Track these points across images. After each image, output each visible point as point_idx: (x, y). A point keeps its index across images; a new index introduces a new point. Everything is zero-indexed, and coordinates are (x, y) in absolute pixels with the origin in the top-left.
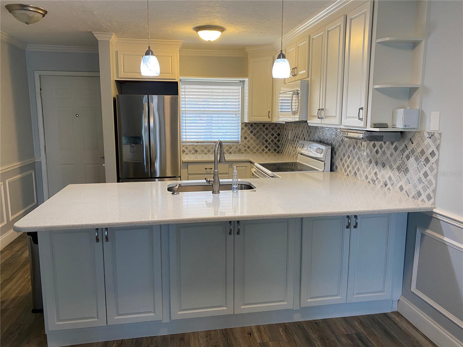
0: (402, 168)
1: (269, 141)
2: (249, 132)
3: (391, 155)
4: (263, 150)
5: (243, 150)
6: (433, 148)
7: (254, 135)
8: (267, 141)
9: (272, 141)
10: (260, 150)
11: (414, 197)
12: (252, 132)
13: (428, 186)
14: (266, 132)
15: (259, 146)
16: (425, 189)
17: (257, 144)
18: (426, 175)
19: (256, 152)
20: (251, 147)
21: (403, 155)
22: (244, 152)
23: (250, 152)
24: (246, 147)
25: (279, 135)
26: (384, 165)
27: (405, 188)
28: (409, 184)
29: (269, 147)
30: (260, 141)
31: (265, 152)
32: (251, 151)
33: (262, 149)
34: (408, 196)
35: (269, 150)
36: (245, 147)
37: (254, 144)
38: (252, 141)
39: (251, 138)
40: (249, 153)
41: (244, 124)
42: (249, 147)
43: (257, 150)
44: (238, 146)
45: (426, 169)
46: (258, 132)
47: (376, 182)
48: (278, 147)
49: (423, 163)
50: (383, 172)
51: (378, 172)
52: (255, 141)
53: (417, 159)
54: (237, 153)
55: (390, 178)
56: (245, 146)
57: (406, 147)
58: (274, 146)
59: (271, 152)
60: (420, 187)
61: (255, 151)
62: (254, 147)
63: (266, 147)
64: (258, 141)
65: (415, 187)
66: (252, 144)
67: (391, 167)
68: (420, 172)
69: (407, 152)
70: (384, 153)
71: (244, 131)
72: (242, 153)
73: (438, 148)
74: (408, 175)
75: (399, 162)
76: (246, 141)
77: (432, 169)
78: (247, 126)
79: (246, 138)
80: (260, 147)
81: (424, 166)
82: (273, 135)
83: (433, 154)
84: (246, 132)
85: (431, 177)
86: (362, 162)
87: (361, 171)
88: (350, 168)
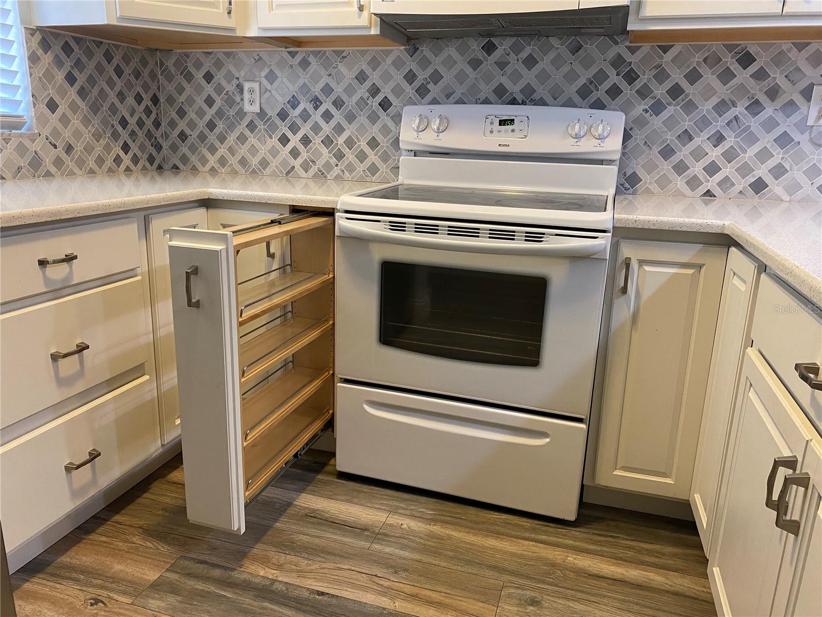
1: (132, 121)
2: (60, 76)
4: (118, 160)
5: (48, 163)
7: (82, 93)
8: (124, 123)
9: (140, 123)
10: (109, 162)
12: (71, 79)
14: (119, 84)
15: (103, 142)
17: (97, 136)
19: (95, 167)
20: (79, 148)
22: (53, 169)
23: (76, 170)
24: (61, 145)
25: (155, 100)
29: (134, 149)
30: (104, 122)
31: (123, 167)
32: (81, 163)
33: (113, 155)
35: (135, 160)
36: (55, 146)
37: (87, 136)
38: (76, 122)
39: (73, 107)
40: (72, 174)
41: (38, 37)
42: (69, 149)
43: (100, 161)
44: (27, 143)
46: (91, 81)
48: (159, 148)
52: (86, 121)
54: (27, 177)
56: (54, 141)
58: (148, 144)
59: (140, 165)
61: (91, 163)
62: (89, 149)
63: (126, 148)
64: (96, 121)
66: (77, 134)
71: (40, 72)
72: (48, 174)
76: (54, 118)
78: (50, 47)
79: (52, 106)
80: (108, 148)
82: (139, 99)
84: (48, 75)
86: (806, 147)
87: (797, 174)
88: (727, 170)
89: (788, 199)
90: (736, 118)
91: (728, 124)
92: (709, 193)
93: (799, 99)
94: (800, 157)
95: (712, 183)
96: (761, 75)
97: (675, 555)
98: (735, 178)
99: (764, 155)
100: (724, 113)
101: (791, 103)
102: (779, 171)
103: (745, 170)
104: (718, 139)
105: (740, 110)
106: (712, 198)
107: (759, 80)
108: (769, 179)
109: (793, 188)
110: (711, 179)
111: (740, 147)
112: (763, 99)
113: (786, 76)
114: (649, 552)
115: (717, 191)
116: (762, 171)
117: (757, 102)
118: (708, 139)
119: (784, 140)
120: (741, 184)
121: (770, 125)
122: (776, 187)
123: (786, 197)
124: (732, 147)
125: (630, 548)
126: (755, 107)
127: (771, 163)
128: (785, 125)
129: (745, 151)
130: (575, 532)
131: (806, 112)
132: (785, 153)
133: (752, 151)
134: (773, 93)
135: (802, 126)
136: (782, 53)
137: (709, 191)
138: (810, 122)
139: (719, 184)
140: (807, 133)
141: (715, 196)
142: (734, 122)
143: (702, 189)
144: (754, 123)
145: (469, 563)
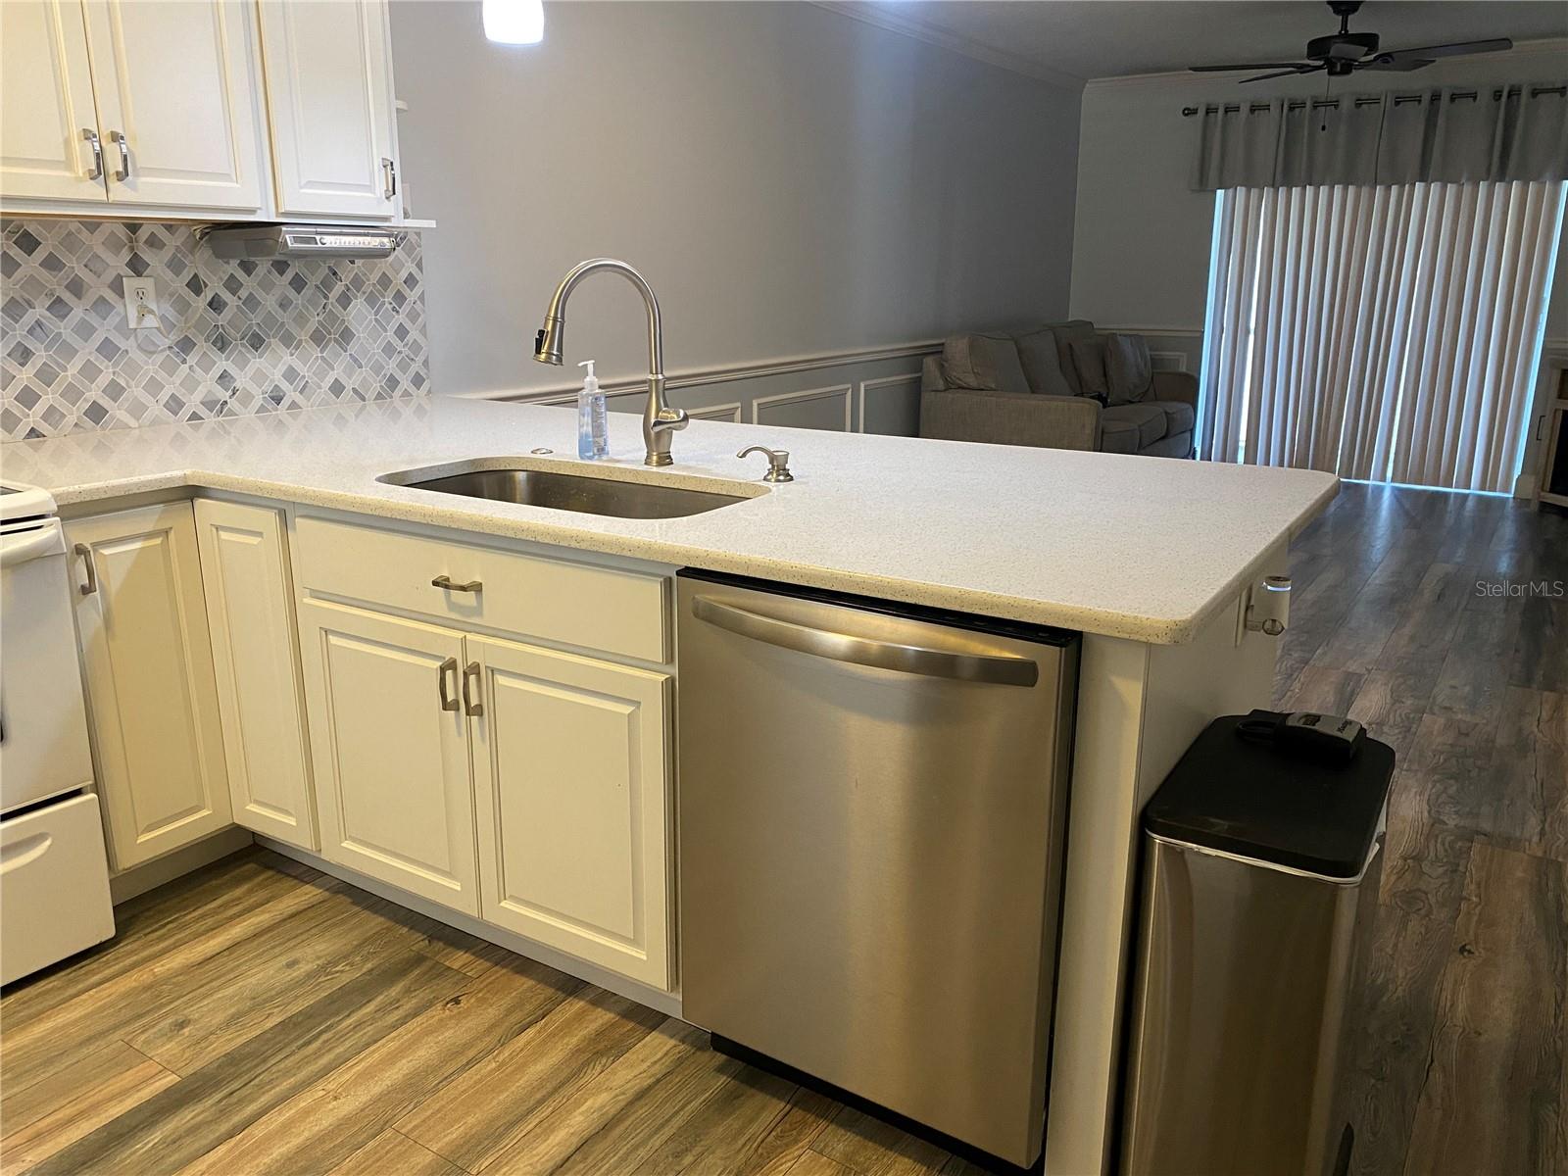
0: (330, 333)
3: (284, 304)
6: (410, 267)
11: (379, 396)
13: (412, 357)
16: (403, 366)
18: (401, 332)
21: (326, 297)
26: (257, 343)
27: (349, 385)
28: (360, 367)
34: (364, 399)
45: (401, 318)
47: (233, 404)
49: (390, 307)
50: (257, 362)
51: (233, 370)
53: (371, 300)
55: (291, 375)
57: (335, 274)
60: (391, 366)
65: (378, 369)
67: (288, 340)
68: (386, 331)
69: (338, 288)
70: (251, 302)
73: (419, 266)
74: (353, 347)
75: (314, 322)
77: (413, 316)
81: (394, 313)
83: (411, 281)
85: (414, 334)
86: (136, 355)
87: (136, 391)
88: (49, 398)
89: (137, 426)
90: (39, 323)
91: (31, 331)
92: (33, 433)
93: (110, 296)
94: (133, 370)
95: (34, 417)
96: (52, 263)
97: (250, 891)
98: (62, 405)
99: (90, 372)
100: (21, 318)
101: (102, 300)
102: (115, 391)
103: (72, 394)
104: (23, 354)
105: (39, 311)
106: (41, 439)
107: (54, 270)
108: (105, 402)
109: (138, 410)
110: (30, 413)
111: (58, 364)
112: (67, 296)
113: (86, 266)
114: (225, 906)
115: (44, 428)
116: (94, 393)
117: (59, 300)
118: (9, 355)
119: (108, 349)
120: (74, 414)
121: (85, 330)
122: (118, 412)
123: (133, 423)
124: (45, 363)
125: (203, 917)
126: (58, 307)
127: (103, 380)
128: (104, 330)
129: (65, 369)
130: (124, 947)
131: (122, 311)
132: (114, 366)
133: (73, 368)
134: (76, 288)
135: (122, 327)
136: (70, 234)
137: (33, 430)
138: (132, 325)
139: (45, 417)
140: (132, 338)
141: (44, 436)
142: (38, 329)
143: (23, 429)
144: (65, 328)
145: (50, 1062)
